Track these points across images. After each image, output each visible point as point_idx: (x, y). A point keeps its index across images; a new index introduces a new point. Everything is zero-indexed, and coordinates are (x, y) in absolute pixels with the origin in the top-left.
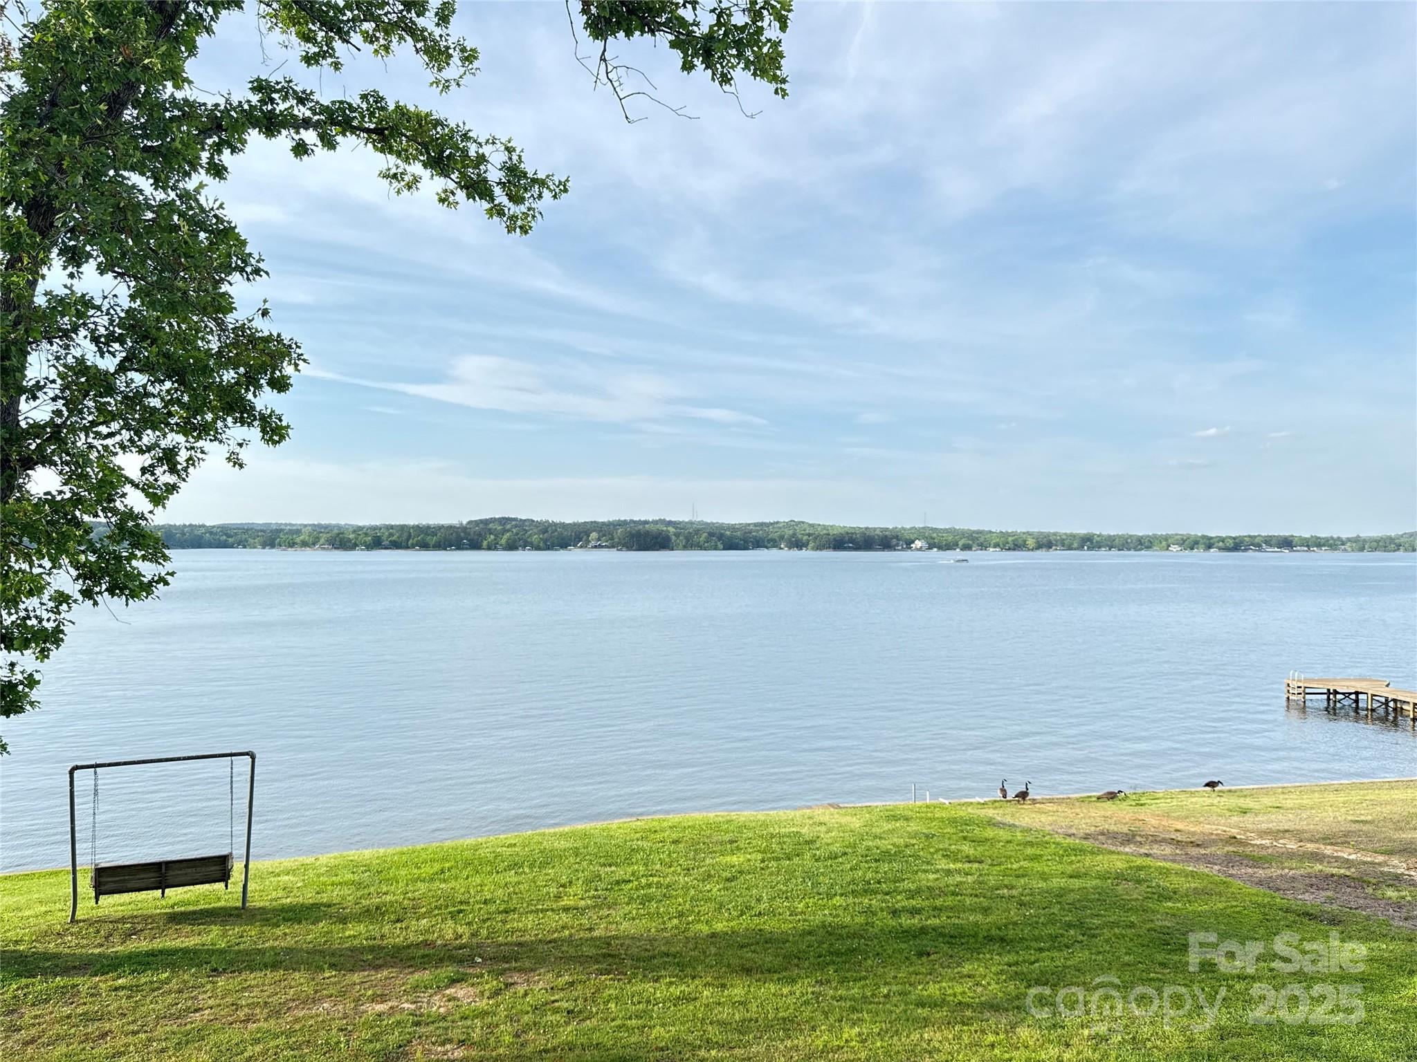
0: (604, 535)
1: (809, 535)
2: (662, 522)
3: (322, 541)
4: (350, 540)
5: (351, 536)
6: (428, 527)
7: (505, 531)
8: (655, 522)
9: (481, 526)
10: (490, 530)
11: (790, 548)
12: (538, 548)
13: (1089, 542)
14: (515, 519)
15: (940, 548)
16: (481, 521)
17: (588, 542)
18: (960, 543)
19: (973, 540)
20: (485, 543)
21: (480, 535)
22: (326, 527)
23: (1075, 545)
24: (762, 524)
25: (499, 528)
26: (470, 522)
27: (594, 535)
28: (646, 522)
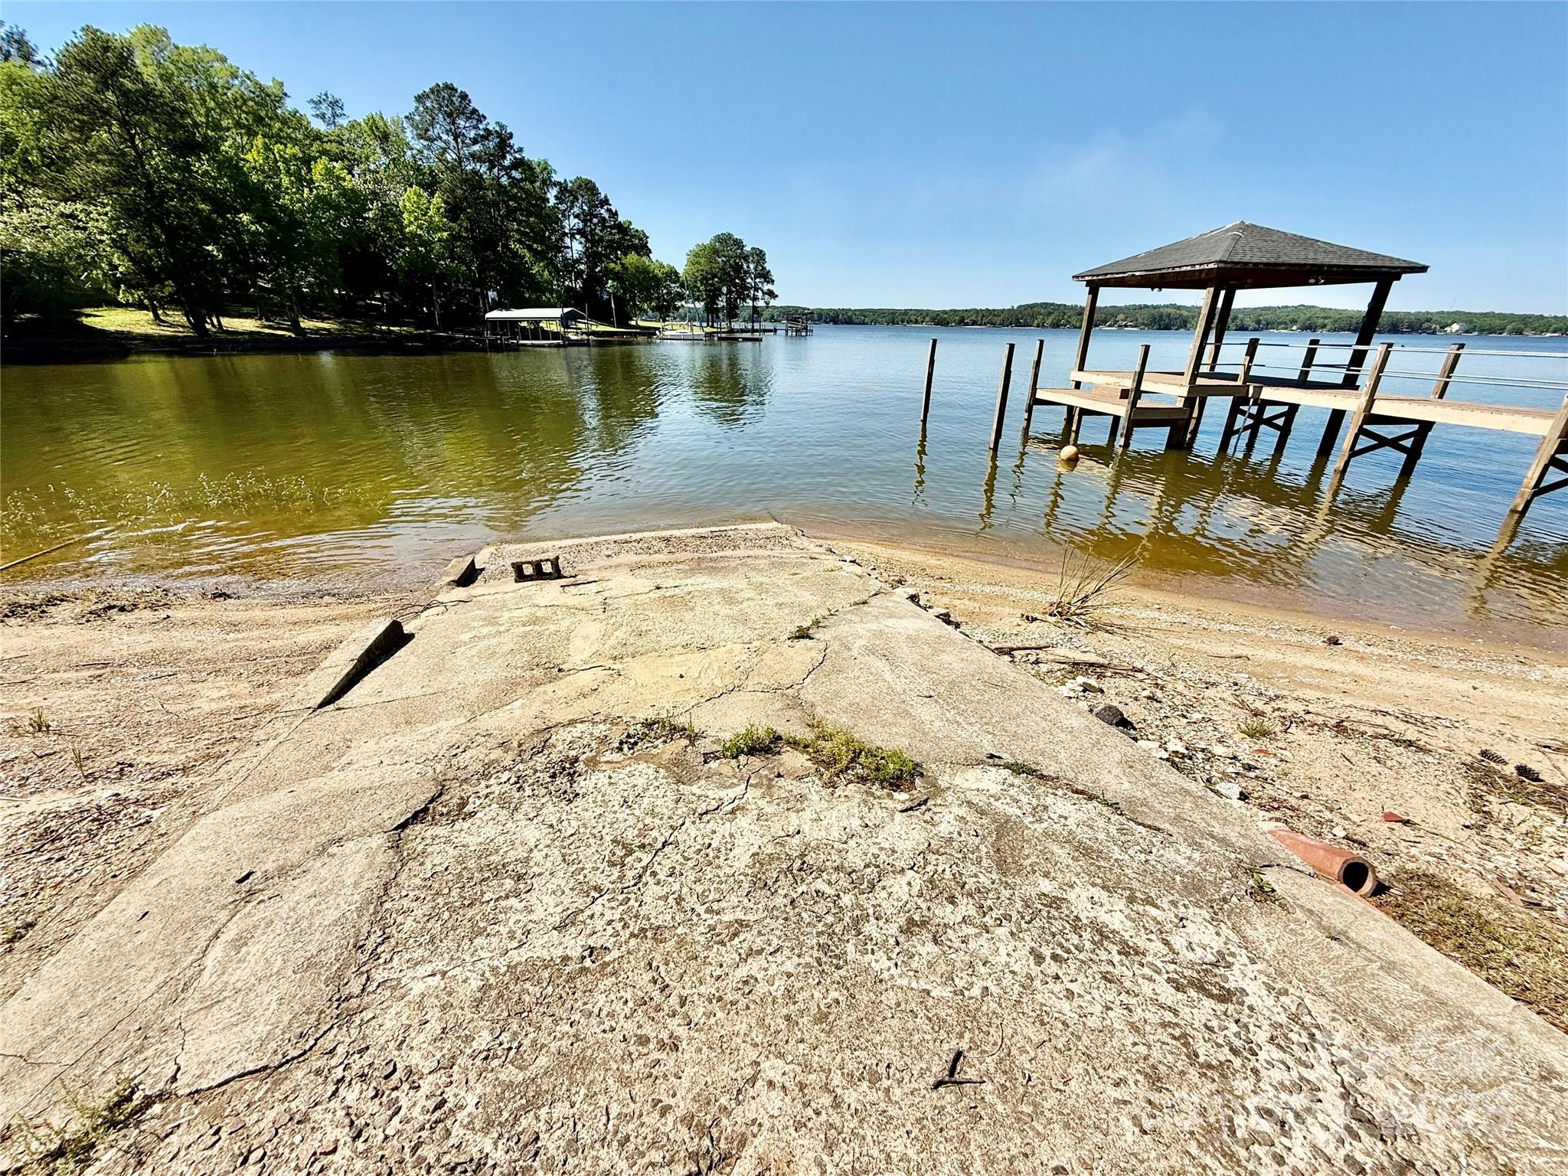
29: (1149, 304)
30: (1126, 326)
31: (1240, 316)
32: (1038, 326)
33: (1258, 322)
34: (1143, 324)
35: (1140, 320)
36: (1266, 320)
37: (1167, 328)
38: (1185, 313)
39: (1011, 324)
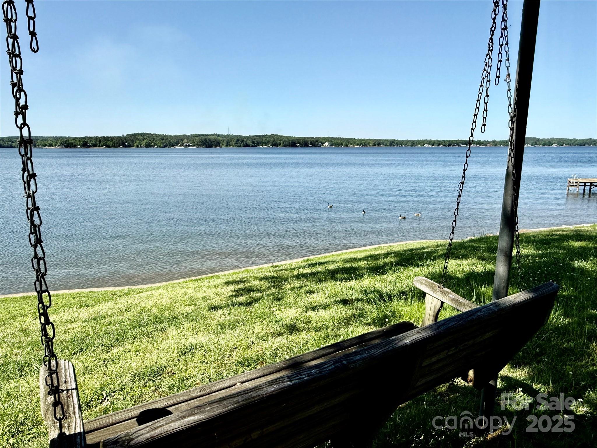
0: (190, 141)
1: (280, 140)
2: (216, 135)
3: (59, 144)
4: (72, 143)
5: (73, 141)
6: (108, 137)
7: (144, 139)
8: (213, 135)
9: (133, 137)
10: (137, 139)
11: (273, 146)
12: (160, 147)
13: (393, 143)
14: (148, 134)
15: (335, 145)
16: (133, 135)
17: (183, 144)
18: (344, 143)
19: (349, 142)
20: (135, 145)
21: (133, 141)
22: (60, 138)
23: (388, 144)
24: (259, 136)
25: (142, 137)
26: (127, 135)
27: (185, 141)
28: (208, 135)
29: (204, 133)
30: (189, 146)
31: (245, 140)
32: (137, 146)
33: (253, 143)
34: (198, 144)
35: (196, 143)
36: (257, 142)
37: (210, 146)
38: (220, 138)
39: (120, 146)
